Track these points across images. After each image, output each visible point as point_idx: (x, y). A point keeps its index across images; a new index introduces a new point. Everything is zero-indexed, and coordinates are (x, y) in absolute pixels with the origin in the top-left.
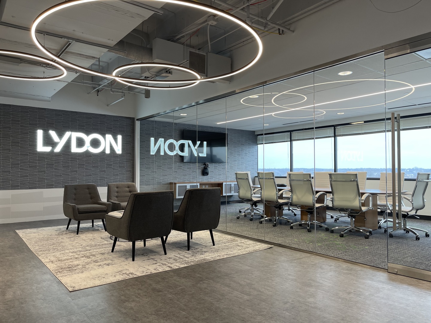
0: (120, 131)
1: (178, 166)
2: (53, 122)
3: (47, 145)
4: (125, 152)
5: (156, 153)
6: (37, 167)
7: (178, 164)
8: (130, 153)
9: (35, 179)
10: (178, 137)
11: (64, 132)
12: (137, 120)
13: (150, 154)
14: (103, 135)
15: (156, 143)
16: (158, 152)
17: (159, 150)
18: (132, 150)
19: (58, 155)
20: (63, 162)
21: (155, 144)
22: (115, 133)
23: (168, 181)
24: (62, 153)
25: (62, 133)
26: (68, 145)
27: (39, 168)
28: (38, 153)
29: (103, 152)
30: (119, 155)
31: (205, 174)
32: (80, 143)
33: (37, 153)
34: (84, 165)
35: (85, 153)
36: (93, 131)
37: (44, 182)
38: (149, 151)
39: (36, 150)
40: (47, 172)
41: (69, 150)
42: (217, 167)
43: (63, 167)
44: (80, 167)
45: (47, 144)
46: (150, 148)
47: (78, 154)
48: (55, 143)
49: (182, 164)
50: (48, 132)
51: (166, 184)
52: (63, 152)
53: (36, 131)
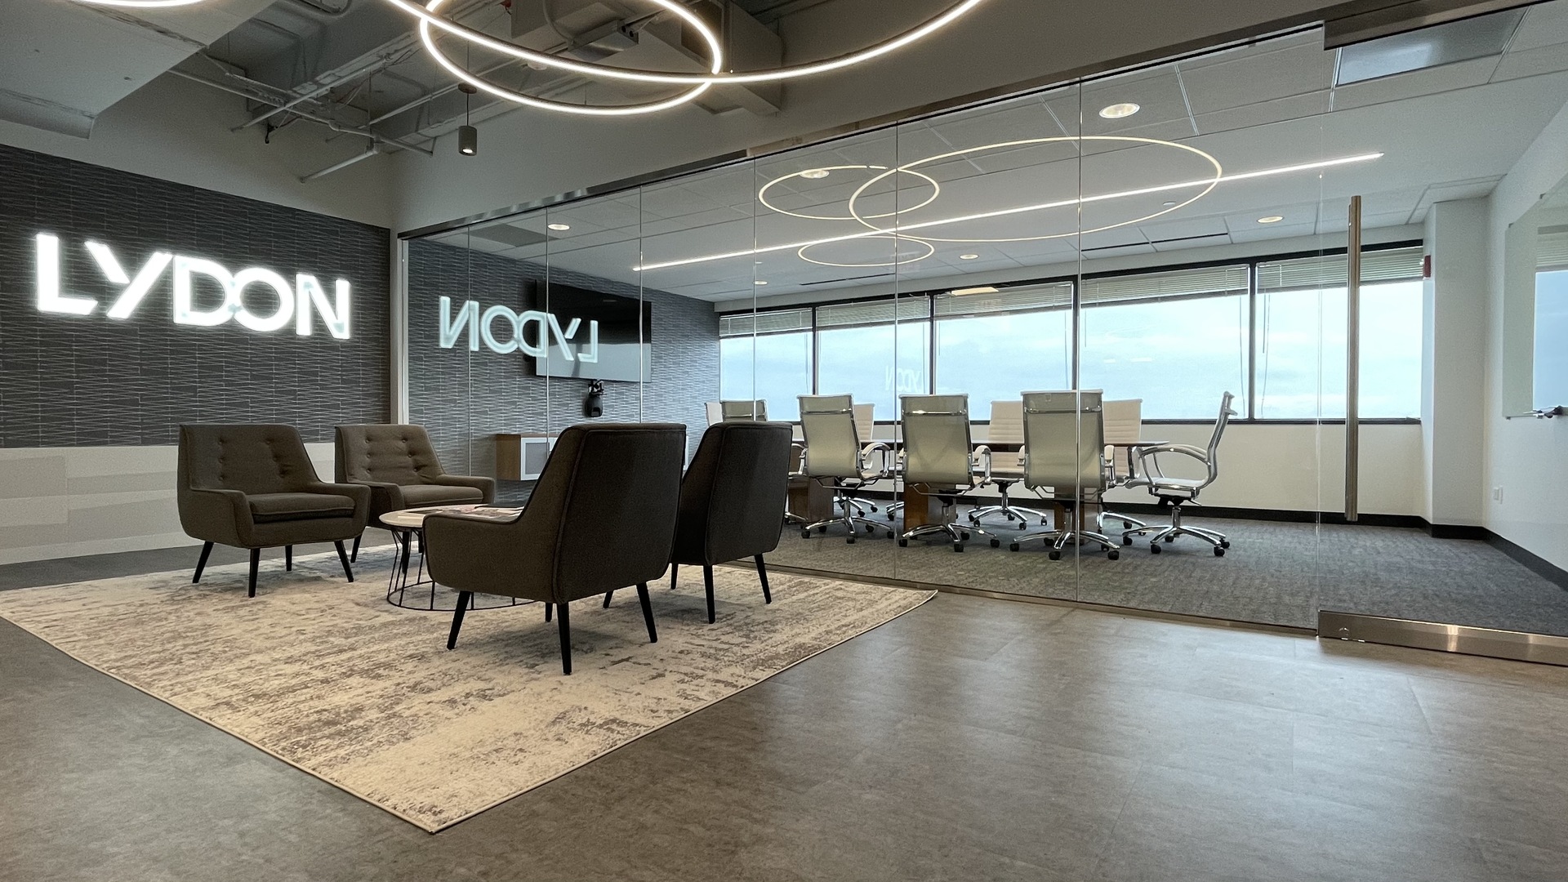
0: (343, 267)
1: (519, 388)
2: (100, 210)
3: (75, 292)
4: (359, 334)
5: (455, 345)
6: (36, 367)
7: (520, 381)
8: (375, 340)
9: (32, 412)
10: (518, 301)
11: (141, 251)
12: (401, 235)
13: (438, 345)
14: (289, 273)
15: (457, 313)
16: (461, 341)
17: (464, 335)
18: (382, 330)
19: (120, 330)
20: (141, 354)
21: (453, 318)
22: (329, 272)
23: (490, 431)
24: (136, 325)
25: (135, 255)
26: (160, 298)
27: (47, 374)
28: (41, 319)
29: (289, 332)
30: (342, 343)
31: (593, 413)
32: (207, 294)
33: (35, 319)
34: (220, 369)
35: (225, 330)
36: (250, 258)
37: (68, 424)
38: (436, 337)
39: (29, 307)
40: (80, 388)
41: (166, 315)
42: (622, 393)
43: (145, 373)
44: (204, 377)
45: (75, 287)
46: (437, 328)
47: (201, 331)
48: (110, 289)
49: (529, 382)
50: (80, 247)
51: (487, 439)
52: (141, 320)
53: (30, 237)
